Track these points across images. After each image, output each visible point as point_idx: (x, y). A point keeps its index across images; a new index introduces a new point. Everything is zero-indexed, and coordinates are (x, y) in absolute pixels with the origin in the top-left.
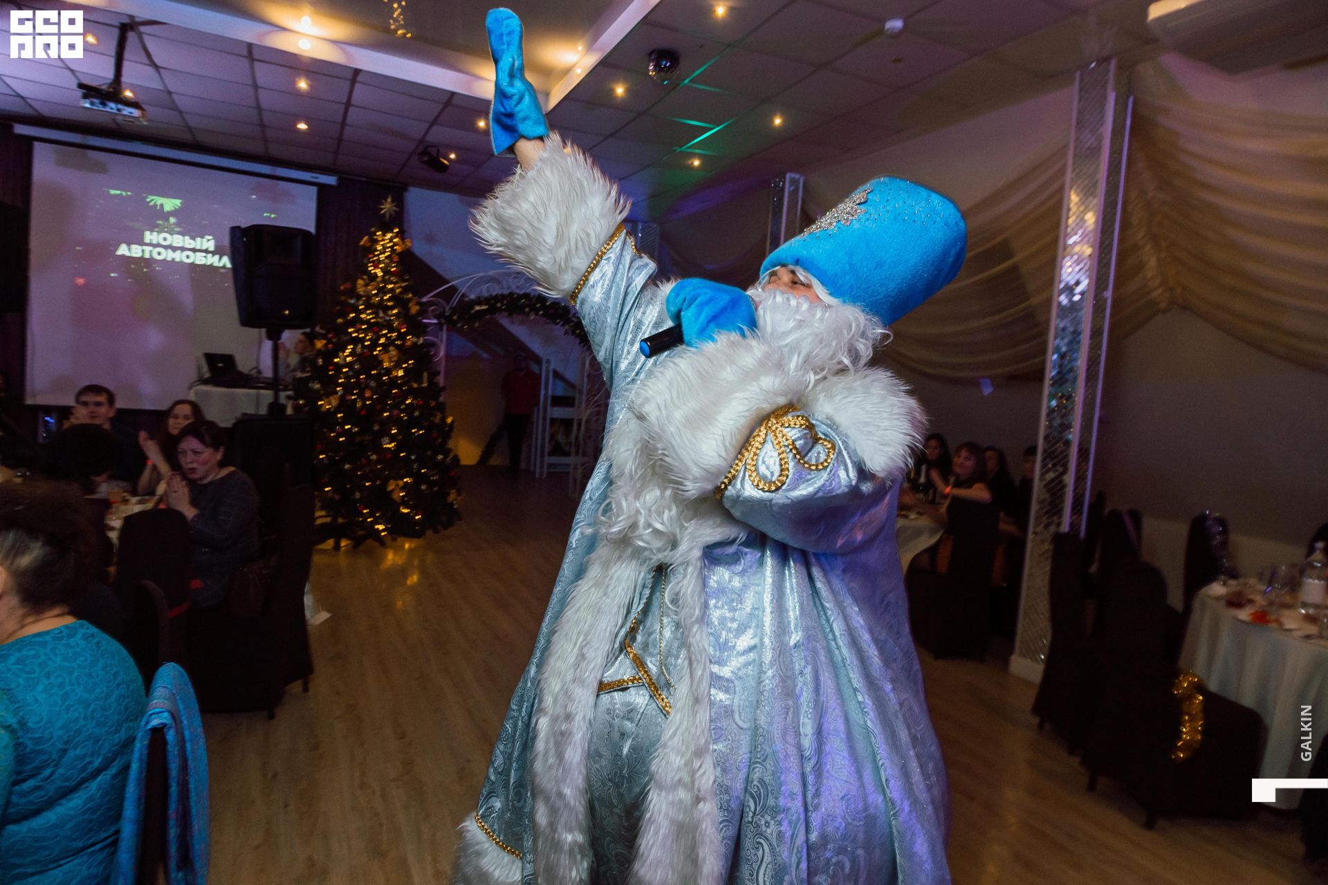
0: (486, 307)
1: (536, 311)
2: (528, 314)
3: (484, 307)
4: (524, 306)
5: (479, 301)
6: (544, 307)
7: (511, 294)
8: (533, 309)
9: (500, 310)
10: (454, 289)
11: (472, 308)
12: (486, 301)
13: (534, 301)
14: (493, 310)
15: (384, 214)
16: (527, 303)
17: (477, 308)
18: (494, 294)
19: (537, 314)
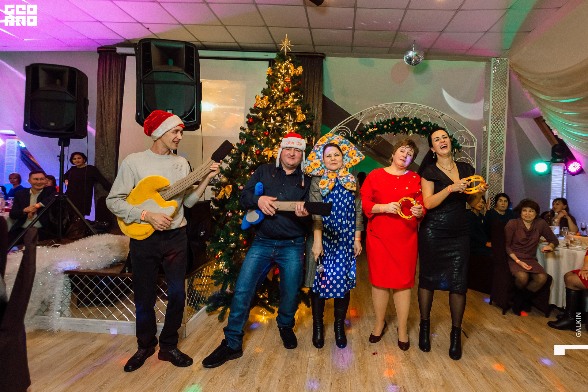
0: (377, 129)
1: (413, 129)
2: (407, 133)
3: (375, 129)
4: (404, 126)
5: (372, 126)
6: (419, 126)
7: (394, 119)
8: (411, 127)
9: (387, 130)
10: (356, 121)
11: (367, 130)
12: (377, 125)
13: (411, 122)
14: (381, 130)
15: (283, 50)
16: (406, 123)
17: (370, 130)
18: (383, 120)
19: (414, 132)
